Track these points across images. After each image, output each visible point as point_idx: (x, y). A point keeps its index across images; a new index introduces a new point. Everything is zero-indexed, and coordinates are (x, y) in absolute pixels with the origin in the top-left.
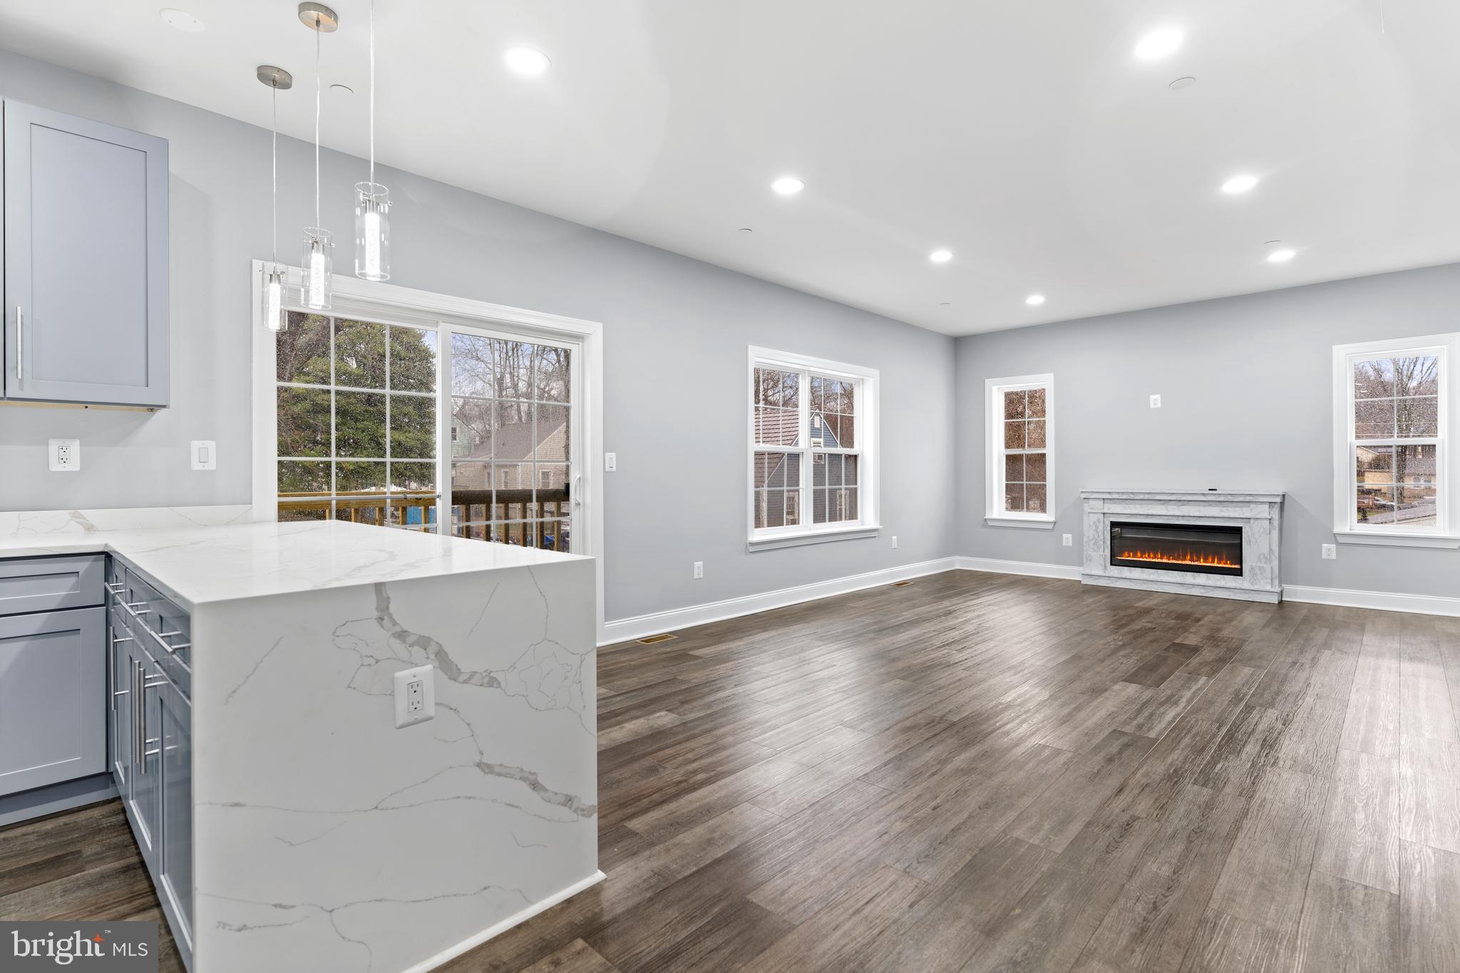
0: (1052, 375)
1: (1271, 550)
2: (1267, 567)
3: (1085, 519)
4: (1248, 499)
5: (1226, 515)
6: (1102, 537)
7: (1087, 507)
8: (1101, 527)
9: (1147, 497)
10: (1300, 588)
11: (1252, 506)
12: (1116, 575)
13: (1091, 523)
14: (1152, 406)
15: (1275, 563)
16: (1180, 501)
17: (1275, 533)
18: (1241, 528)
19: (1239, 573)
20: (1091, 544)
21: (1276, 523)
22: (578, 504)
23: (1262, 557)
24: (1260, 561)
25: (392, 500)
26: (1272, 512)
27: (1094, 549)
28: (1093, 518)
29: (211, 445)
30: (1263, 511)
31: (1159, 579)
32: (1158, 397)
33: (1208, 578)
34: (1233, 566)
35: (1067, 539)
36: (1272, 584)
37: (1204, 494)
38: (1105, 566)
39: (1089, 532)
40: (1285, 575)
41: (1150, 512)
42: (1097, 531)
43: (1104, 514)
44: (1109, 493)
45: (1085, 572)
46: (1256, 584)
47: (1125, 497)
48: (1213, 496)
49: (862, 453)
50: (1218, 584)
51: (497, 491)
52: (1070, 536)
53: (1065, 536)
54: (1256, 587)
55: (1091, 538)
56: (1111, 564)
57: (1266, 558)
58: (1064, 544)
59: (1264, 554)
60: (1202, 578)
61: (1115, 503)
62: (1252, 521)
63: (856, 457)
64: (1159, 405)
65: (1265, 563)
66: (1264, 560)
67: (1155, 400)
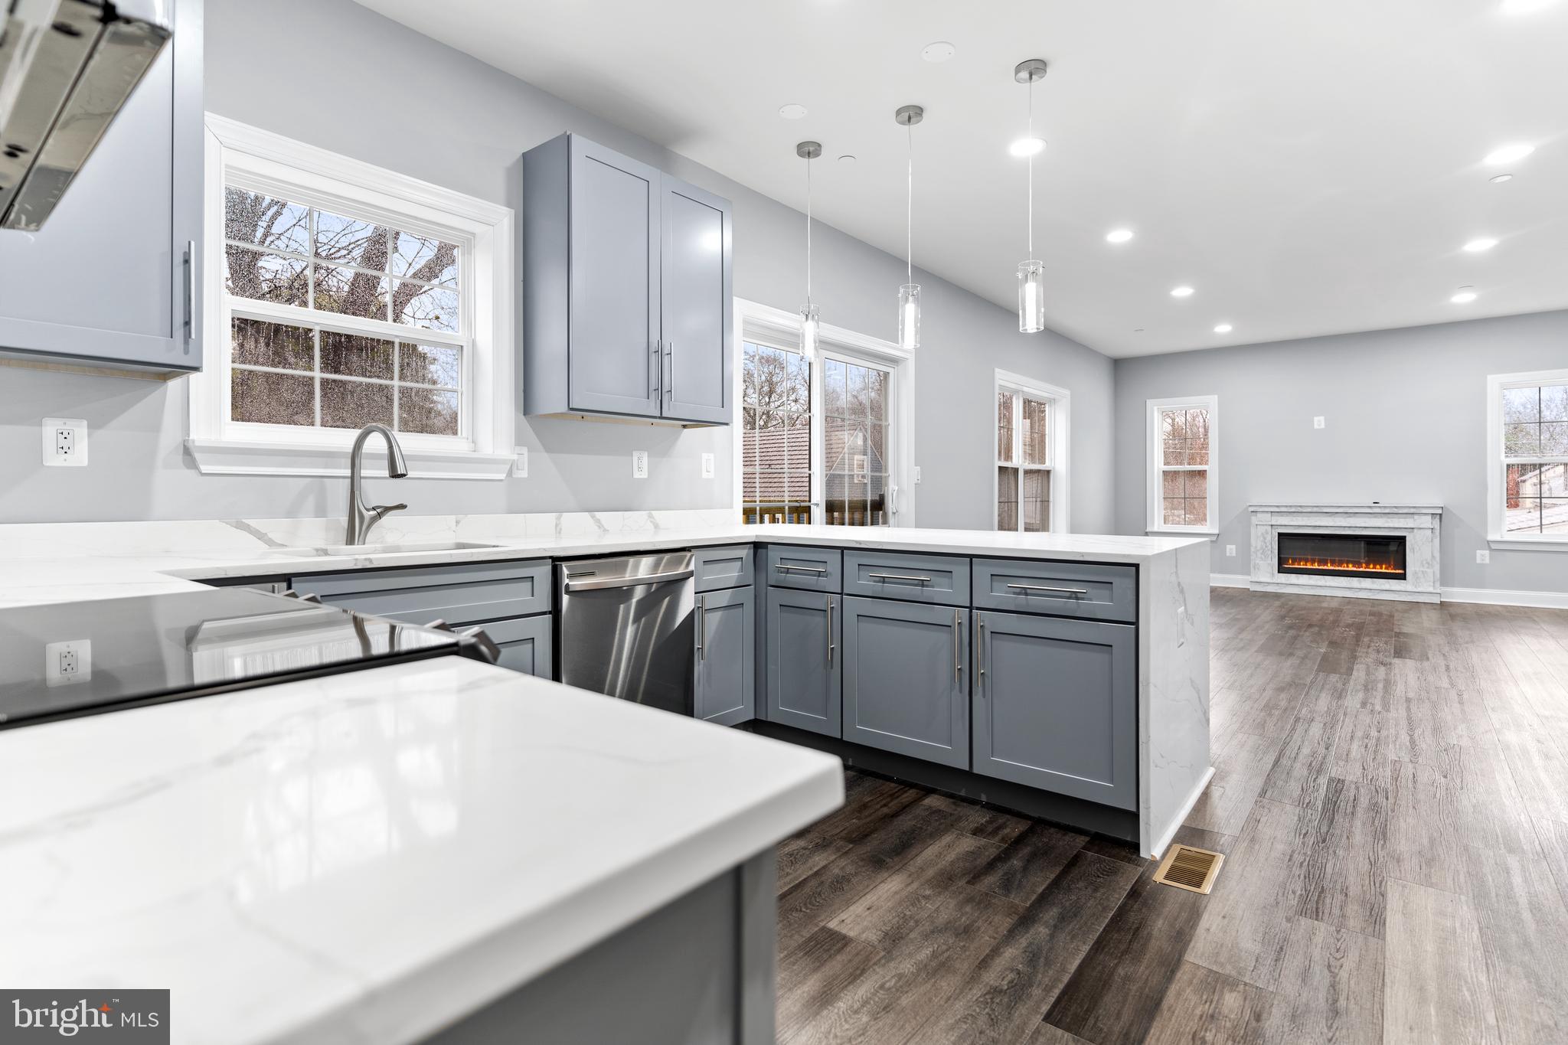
0: (1216, 396)
1: (1433, 557)
2: (1430, 571)
3: (1253, 531)
4: (1412, 511)
5: (1391, 525)
6: (1270, 547)
7: (1254, 520)
8: (1269, 538)
9: (1315, 510)
10: (1455, 590)
11: (1416, 517)
12: (1284, 582)
13: (1260, 534)
14: (1316, 427)
15: (1437, 567)
16: (1347, 513)
17: (1437, 541)
18: (1405, 537)
19: (1403, 577)
20: (1259, 554)
21: (1437, 532)
22: (894, 513)
23: (1424, 562)
24: (1423, 566)
25: (789, 508)
26: (1434, 522)
27: (1261, 558)
28: (1261, 529)
29: (712, 456)
30: (1426, 522)
31: (1328, 584)
32: (1322, 418)
33: (1373, 583)
34: (1397, 571)
35: (1231, 549)
36: (1434, 586)
37: (1370, 507)
38: (1273, 574)
39: (1256, 543)
40: (1445, 579)
41: (1317, 524)
42: (1265, 543)
43: (1272, 525)
44: (1278, 506)
45: (1253, 580)
46: (1419, 586)
47: (1293, 510)
48: (1376, 509)
49: (1054, 468)
50: (1384, 588)
51: (850, 502)
52: (1234, 547)
53: (1229, 547)
54: (1419, 590)
55: (1258, 548)
56: (1279, 572)
57: (1428, 563)
58: (1228, 554)
59: (1426, 560)
60: (1367, 583)
61: (1282, 516)
62: (1415, 530)
63: (1048, 472)
64: (1323, 426)
65: (1428, 568)
66: (1427, 565)
67: (1319, 422)
